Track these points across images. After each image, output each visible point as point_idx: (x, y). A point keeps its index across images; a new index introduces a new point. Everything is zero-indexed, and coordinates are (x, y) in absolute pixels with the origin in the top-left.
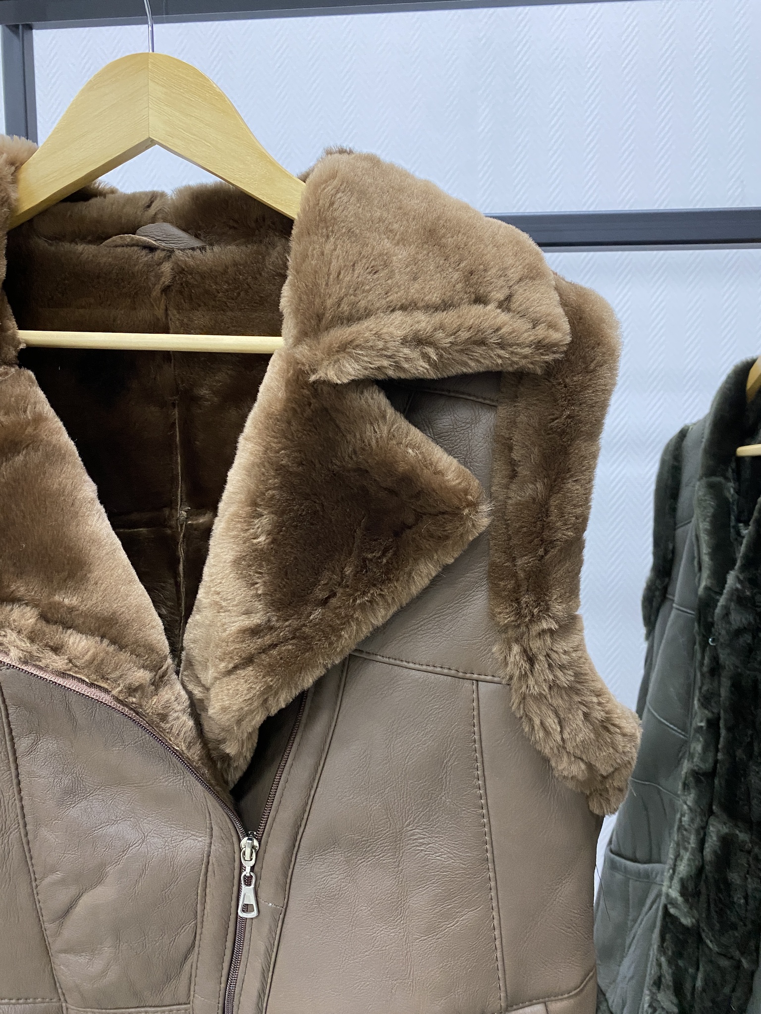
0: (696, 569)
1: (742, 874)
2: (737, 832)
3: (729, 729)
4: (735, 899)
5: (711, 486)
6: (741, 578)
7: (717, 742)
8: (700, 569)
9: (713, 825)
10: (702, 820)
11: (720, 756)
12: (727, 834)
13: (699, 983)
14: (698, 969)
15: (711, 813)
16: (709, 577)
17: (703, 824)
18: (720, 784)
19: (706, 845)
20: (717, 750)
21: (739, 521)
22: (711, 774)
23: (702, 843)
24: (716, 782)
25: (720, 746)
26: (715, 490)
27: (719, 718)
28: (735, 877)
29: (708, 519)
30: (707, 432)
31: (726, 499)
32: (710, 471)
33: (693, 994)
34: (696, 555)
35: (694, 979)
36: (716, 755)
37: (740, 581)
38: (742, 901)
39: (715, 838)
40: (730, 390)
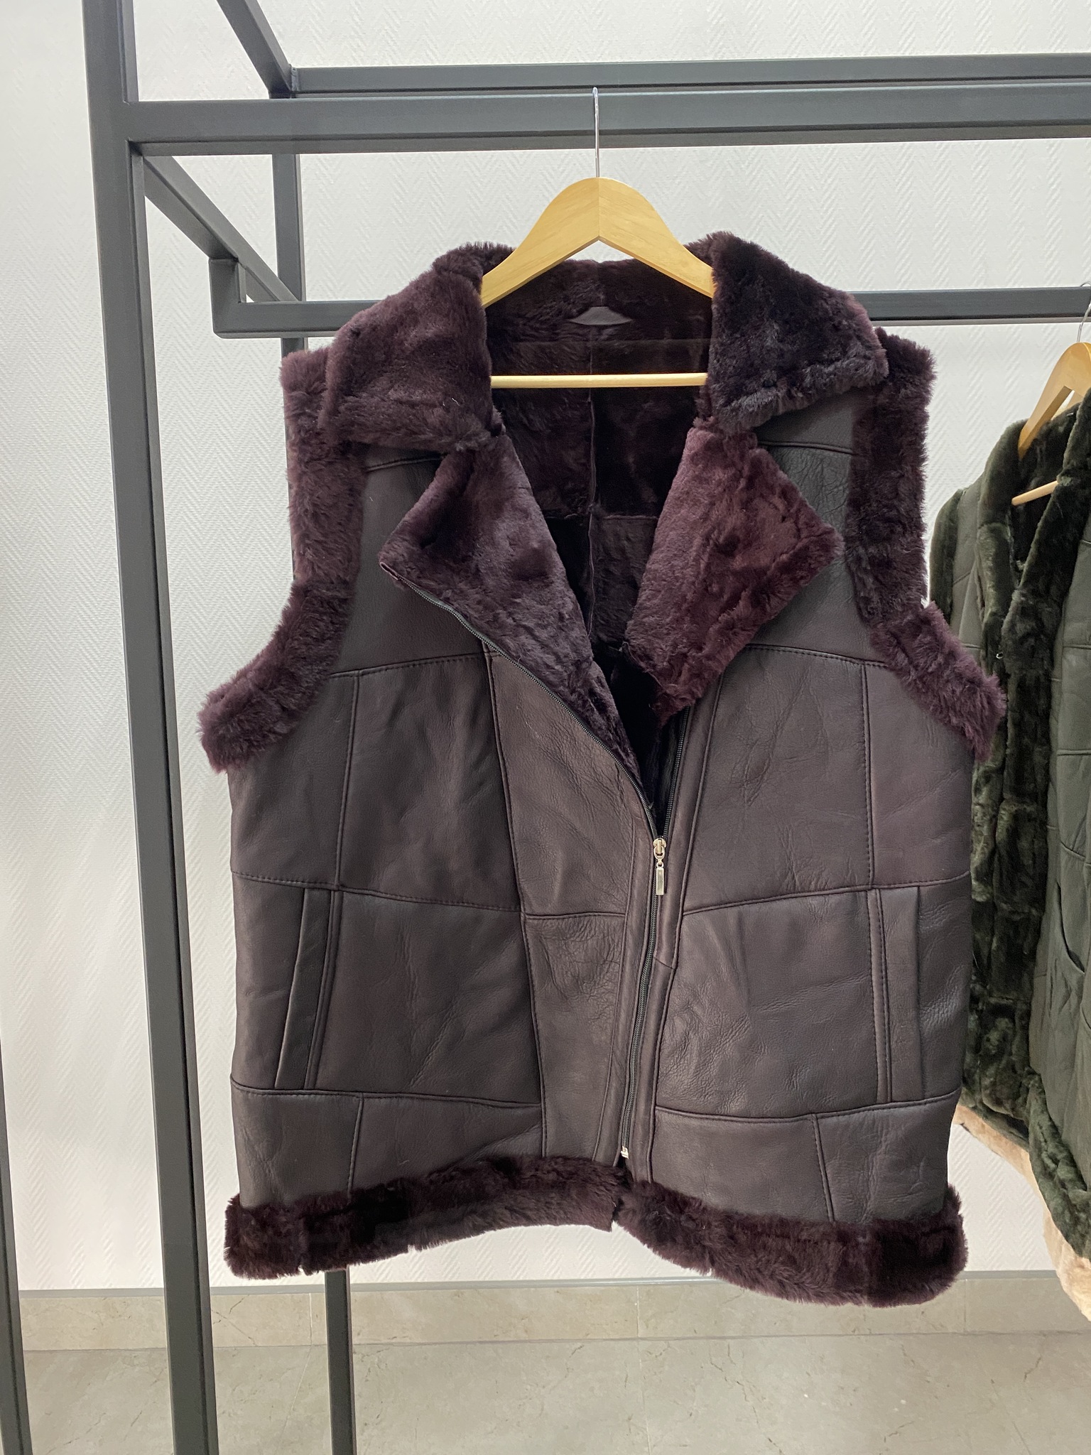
0: (980, 605)
1: (1030, 840)
2: (1025, 806)
3: (1016, 725)
4: (1025, 862)
5: (992, 531)
6: (1024, 592)
7: (1006, 740)
8: (983, 605)
9: (1004, 809)
10: (993, 810)
11: (1008, 751)
12: (1016, 811)
13: (994, 945)
14: (993, 936)
15: (1002, 799)
16: (994, 605)
17: (994, 813)
18: (1008, 773)
19: (999, 827)
20: (1006, 747)
21: (1016, 558)
22: (1000, 770)
23: (993, 830)
24: (1005, 773)
25: (1008, 743)
26: (996, 534)
27: (1006, 721)
28: (1024, 844)
29: (990, 558)
30: (984, 490)
31: (1005, 540)
32: (989, 520)
33: (989, 958)
34: (979, 594)
35: (990, 944)
36: (1005, 751)
37: (1023, 595)
38: (1031, 862)
39: (1005, 818)
40: (1005, 449)
